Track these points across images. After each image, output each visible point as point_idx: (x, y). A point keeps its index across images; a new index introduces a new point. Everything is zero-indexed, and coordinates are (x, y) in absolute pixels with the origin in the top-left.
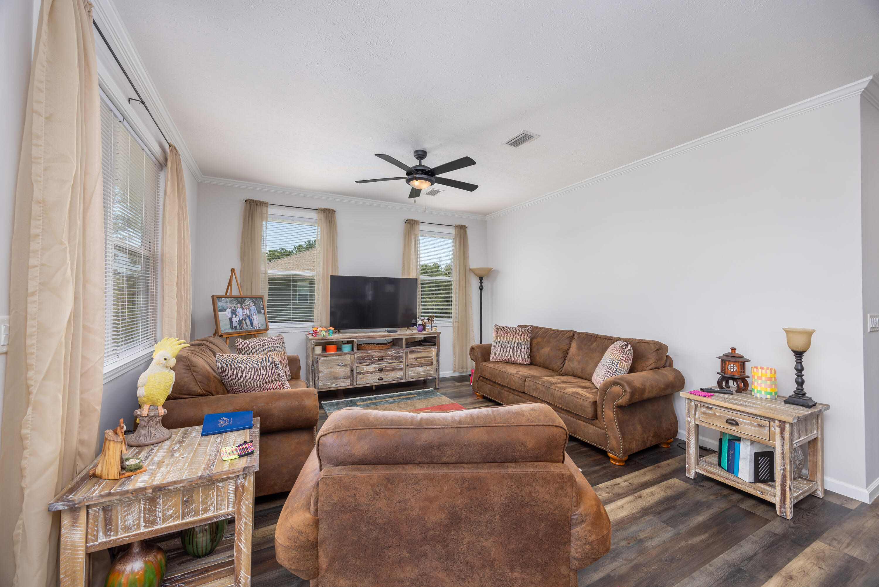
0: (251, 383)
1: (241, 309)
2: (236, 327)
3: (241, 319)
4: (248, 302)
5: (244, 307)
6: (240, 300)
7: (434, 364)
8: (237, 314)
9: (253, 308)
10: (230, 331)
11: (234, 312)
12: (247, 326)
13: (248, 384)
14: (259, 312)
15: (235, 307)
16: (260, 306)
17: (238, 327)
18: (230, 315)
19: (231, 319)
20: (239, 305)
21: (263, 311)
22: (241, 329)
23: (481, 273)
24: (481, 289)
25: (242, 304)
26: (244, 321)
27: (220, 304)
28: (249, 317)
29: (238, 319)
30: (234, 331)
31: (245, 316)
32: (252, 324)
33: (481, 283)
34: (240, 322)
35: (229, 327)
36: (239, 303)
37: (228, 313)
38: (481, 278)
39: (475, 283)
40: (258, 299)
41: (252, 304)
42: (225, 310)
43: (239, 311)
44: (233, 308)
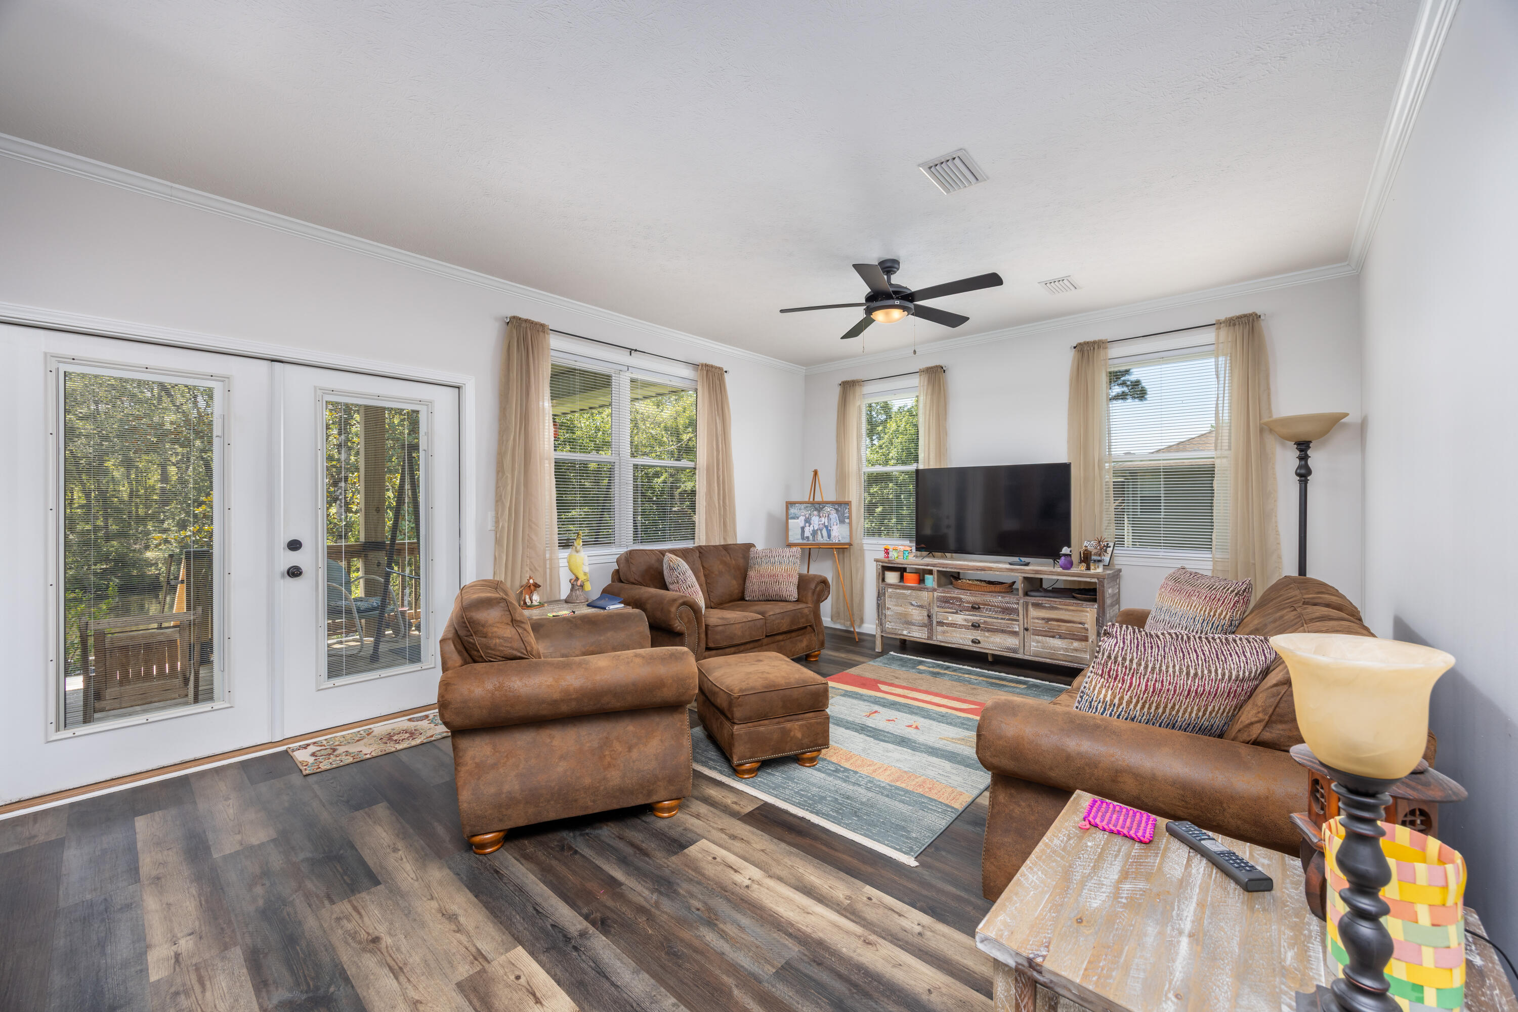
1: (818, 517)
2: (808, 538)
3: (816, 529)
5: (821, 515)
6: (818, 506)
7: (1090, 641)
8: (812, 522)
9: (834, 516)
10: (800, 541)
11: (808, 521)
12: (822, 537)
14: (842, 521)
15: (810, 515)
17: (811, 538)
18: (802, 524)
19: (803, 529)
20: (815, 513)
22: (814, 540)
23: (1303, 431)
24: (1304, 474)
25: (819, 512)
26: (819, 532)
27: (792, 511)
28: (826, 527)
29: (812, 528)
30: (805, 542)
31: (821, 526)
32: (829, 536)
33: (1304, 458)
34: (814, 533)
35: (800, 537)
36: (816, 509)
37: (801, 521)
38: (1303, 447)
40: (843, 506)
41: (834, 512)
42: (798, 518)
43: (815, 520)
44: (807, 515)
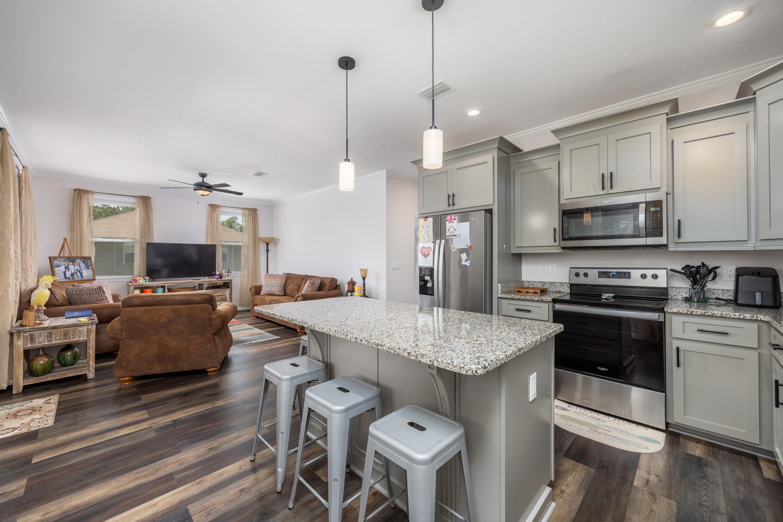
0: (89, 301)
1: (73, 266)
2: (69, 278)
3: (73, 272)
4: (78, 261)
5: (75, 264)
6: (72, 260)
7: (228, 300)
8: (70, 269)
9: (82, 265)
10: (64, 280)
11: (67, 268)
12: (78, 277)
13: (87, 302)
14: (88, 268)
15: (68, 264)
16: (88, 263)
17: (71, 278)
18: (64, 270)
19: (65, 273)
20: (71, 263)
21: (90, 267)
22: (73, 279)
23: (267, 241)
24: (267, 251)
25: (73, 262)
26: (75, 274)
28: (79, 271)
29: (70, 272)
30: (67, 280)
31: (76, 271)
32: (82, 276)
33: (267, 247)
34: (72, 275)
35: (63, 277)
36: (71, 261)
37: (62, 268)
38: (267, 244)
39: (263, 247)
40: (86, 259)
41: (82, 263)
42: (60, 267)
43: (71, 267)
44: (66, 265)
